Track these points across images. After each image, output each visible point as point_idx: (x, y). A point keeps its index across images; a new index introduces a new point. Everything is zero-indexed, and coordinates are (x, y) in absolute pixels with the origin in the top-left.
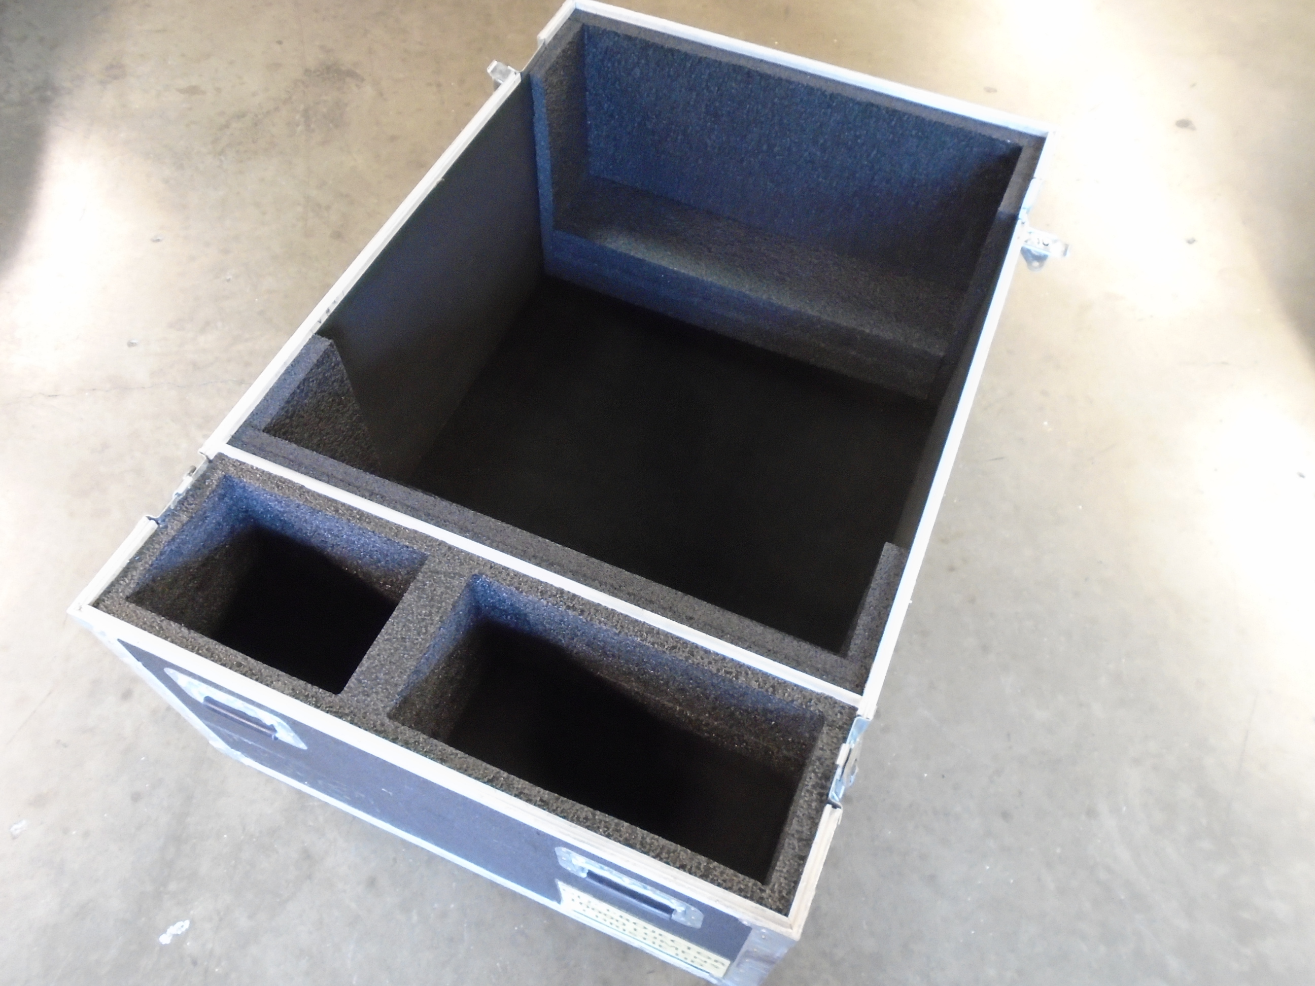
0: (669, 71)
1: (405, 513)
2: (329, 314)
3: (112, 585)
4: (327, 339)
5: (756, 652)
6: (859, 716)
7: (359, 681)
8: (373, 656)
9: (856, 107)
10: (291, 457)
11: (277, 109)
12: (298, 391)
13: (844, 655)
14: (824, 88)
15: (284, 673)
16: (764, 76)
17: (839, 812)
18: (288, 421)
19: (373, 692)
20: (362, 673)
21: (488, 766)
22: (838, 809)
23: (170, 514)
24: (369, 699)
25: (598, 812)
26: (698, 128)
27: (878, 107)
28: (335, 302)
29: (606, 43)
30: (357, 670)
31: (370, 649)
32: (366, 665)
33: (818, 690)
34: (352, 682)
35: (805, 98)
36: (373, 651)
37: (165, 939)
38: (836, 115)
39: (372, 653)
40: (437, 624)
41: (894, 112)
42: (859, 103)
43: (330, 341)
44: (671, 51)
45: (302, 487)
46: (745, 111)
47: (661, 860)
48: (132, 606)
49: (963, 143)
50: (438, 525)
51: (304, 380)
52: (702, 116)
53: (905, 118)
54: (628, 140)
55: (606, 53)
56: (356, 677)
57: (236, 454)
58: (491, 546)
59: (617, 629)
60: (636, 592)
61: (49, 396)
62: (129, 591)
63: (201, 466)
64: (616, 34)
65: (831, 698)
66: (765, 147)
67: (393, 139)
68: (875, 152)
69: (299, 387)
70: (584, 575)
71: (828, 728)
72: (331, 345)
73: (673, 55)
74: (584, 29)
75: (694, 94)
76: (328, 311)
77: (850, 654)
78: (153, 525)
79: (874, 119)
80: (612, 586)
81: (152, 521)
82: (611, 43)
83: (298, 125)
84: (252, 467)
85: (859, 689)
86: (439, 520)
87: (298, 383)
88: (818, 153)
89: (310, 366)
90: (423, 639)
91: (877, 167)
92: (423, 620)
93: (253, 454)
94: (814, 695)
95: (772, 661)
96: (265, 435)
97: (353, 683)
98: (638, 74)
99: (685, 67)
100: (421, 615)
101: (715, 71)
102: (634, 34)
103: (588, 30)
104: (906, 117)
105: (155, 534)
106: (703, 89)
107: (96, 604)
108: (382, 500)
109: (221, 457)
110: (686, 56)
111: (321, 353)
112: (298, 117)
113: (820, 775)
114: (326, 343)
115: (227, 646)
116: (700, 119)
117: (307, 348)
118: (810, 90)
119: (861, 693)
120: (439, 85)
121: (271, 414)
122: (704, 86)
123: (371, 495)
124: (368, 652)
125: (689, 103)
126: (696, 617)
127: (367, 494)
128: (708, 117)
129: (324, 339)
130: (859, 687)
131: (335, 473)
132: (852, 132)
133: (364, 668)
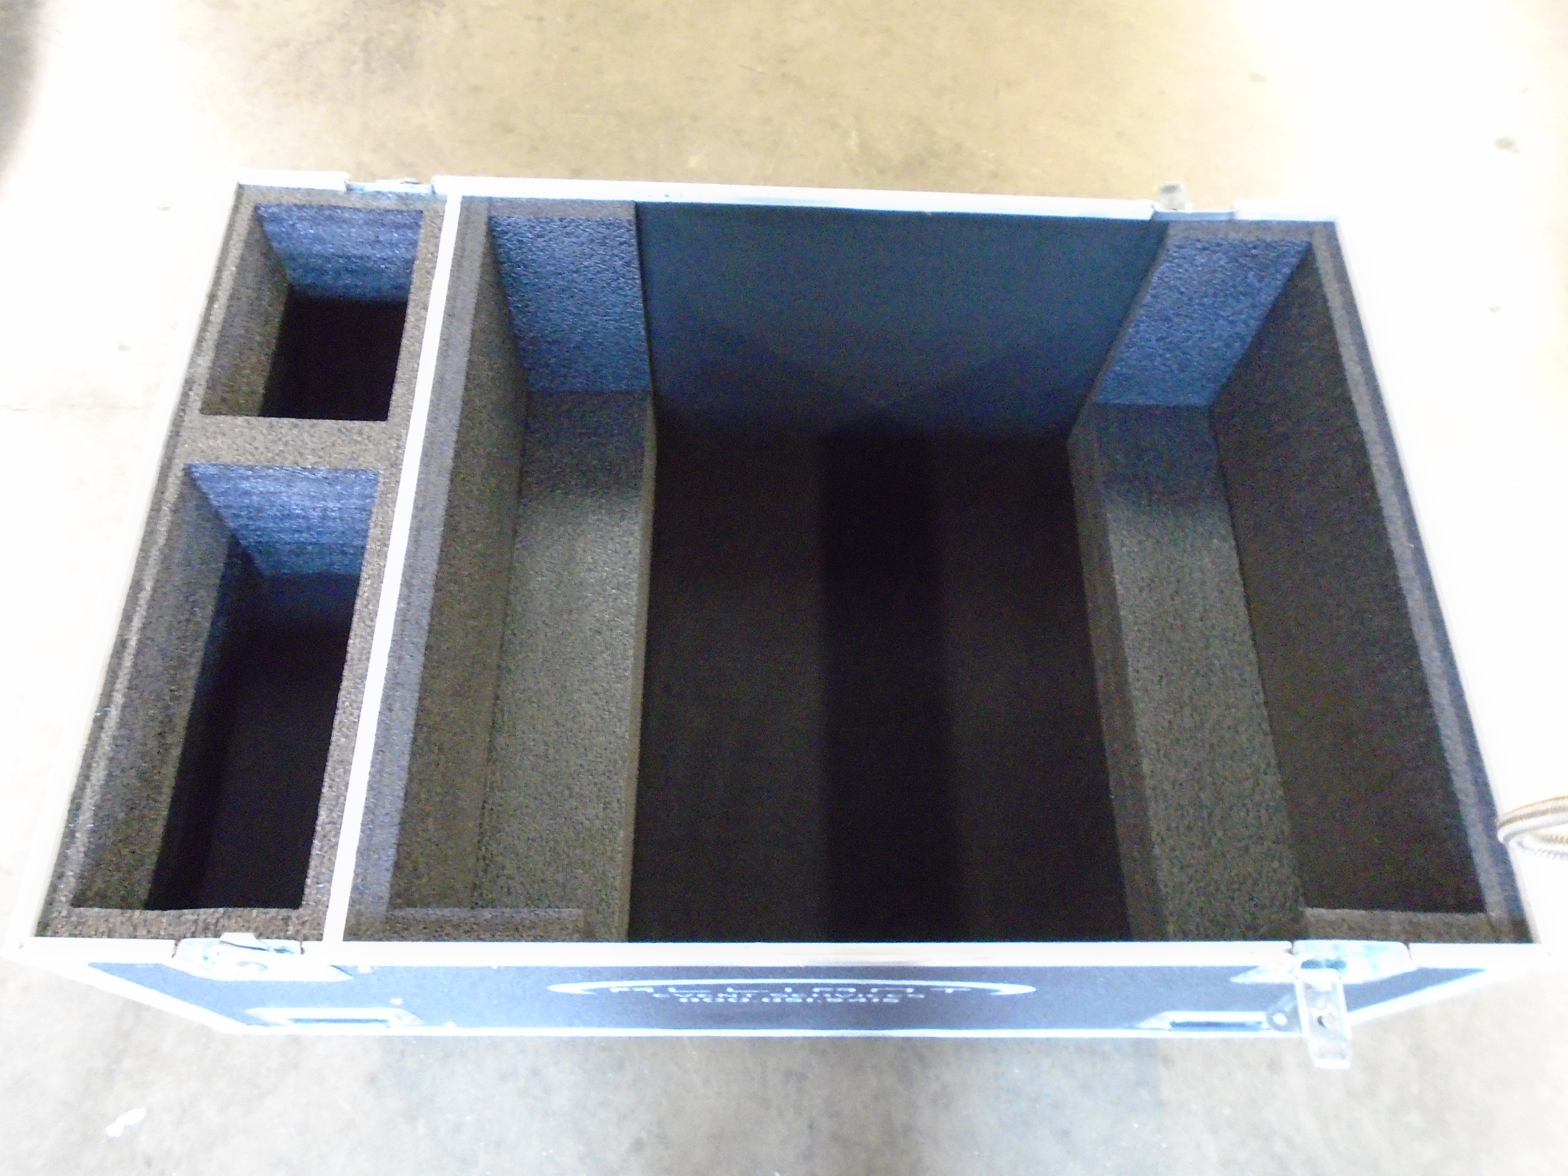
11: (330, 39)
37: (114, 1130)
61: (16, 410)
67: (476, 89)
83: (354, 63)
96: (485, 219)
112: (356, 51)
120: (541, 19)
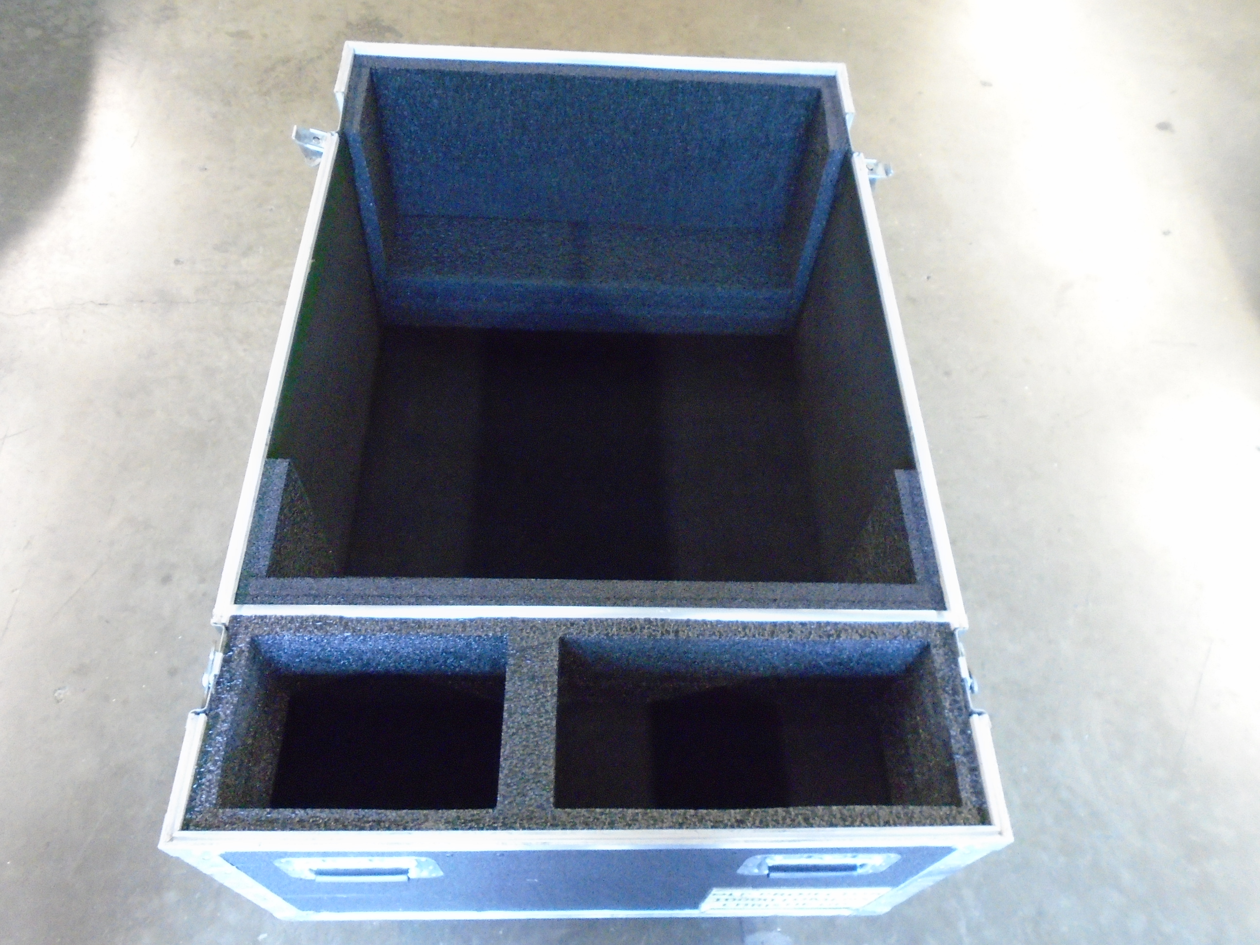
0: (470, 95)
1: (460, 604)
2: (271, 434)
3: (192, 799)
4: (282, 460)
5: (844, 608)
6: (955, 629)
7: (508, 785)
8: (508, 756)
9: (663, 88)
10: (313, 592)
12: (280, 522)
13: (915, 582)
14: (628, 77)
15: (430, 810)
16: (566, 79)
17: (986, 717)
19: (528, 791)
20: (506, 776)
22: (983, 716)
23: (215, 702)
24: (527, 799)
25: (791, 809)
26: (507, 143)
27: (683, 82)
29: (398, 81)
30: (501, 775)
31: (502, 750)
32: (507, 767)
33: (911, 620)
35: (612, 90)
36: (505, 751)
38: (644, 99)
39: (506, 753)
40: (552, 699)
41: (700, 83)
42: (664, 83)
43: (288, 460)
44: (470, 75)
45: (341, 618)
46: (553, 116)
47: (866, 825)
48: (228, 811)
49: (766, 97)
50: (498, 603)
51: (281, 509)
52: (510, 131)
53: (710, 88)
55: (399, 91)
56: (502, 783)
57: (250, 610)
58: (561, 604)
59: (716, 636)
60: (715, 595)
62: (213, 798)
63: (221, 637)
64: (408, 71)
65: (924, 622)
66: (578, 145)
69: (279, 519)
70: (662, 597)
71: (935, 649)
72: (289, 464)
73: (471, 79)
74: (373, 74)
75: (499, 111)
76: (269, 431)
77: (918, 578)
78: (203, 718)
79: (681, 95)
80: (692, 598)
81: (201, 714)
82: (404, 80)
84: (276, 617)
85: (941, 605)
86: (498, 598)
87: (277, 514)
88: (631, 139)
89: (280, 492)
90: (546, 719)
91: (688, 138)
92: (537, 700)
93: (269, 604)
94: (909, 625)
95: (861, 610)
96: (273, 580)
97: (503, 790)
98: (436, 105)
99: (486, 87)
100: (532, 697)
101: (517, 85)
102: (426, 67)
103: (376, 73)
104: (711, 86)
105: (209, 727)
106: (507, 105)
107: (186, 826)
108: (434, 600)
109: (235, 619)
110: (485, 75)
111: (284, 474)
113: (950, 692)
114: (282, 465)
116: (507, 134)
117: (266, 475)
118: (616, 82)
119: (944, 608)
121: (266, 556)
122: (507, 101)
123: (417, 599)
124: (501, 754)
125: (494, 122)
126: (778, 597)
127: (413, 600)
128: (516, 130)
129: (278, 460)
130: (939, 603)
131: (367, 592)
132: (661, 112)
133: (506, 771)
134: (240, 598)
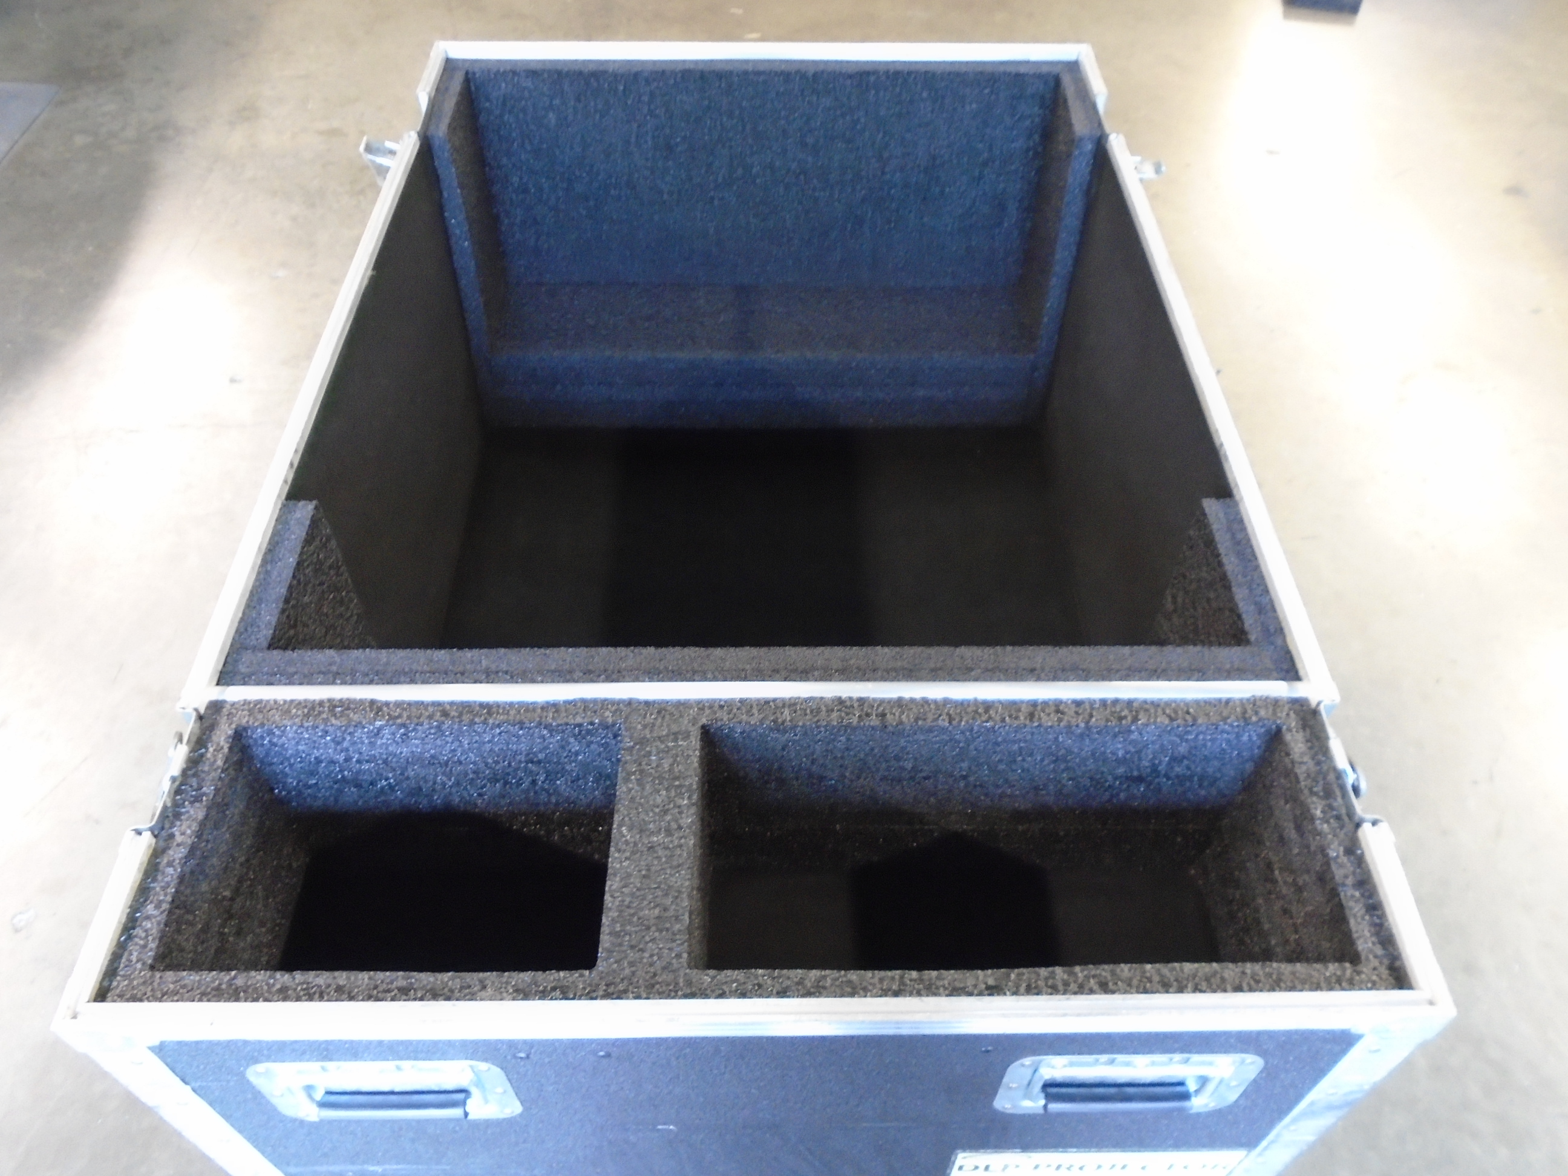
0: (596, 105)
1: (553, 681)
2: (294, 470)
4: (308, 502)
5: (1141, 679)
6: (1319, 704)
7: (616, 935)
8: (617, 892)
9: (849, 82)
10: (335, 669)
12: (295, 582)
13: (1248, 642)
15: (489, 973)
17: (1384, 826)
18: (292, 632)
19: (647, 943)
20: (614, 921)
21: (882, 973)
22: (1380, 824)
23: (169, 816)
24: (646, 955)
26: (647, 173)
28: (296, 451)
29: (503, 89)
30: (605, 920)
31: (608, 883)
32: (615, 908)
33: (1247, 695)
34: (605, 940)
35: (782, 89)
36: (612, 884)
38: (824, 100)
39: (614, 887)
41: (897, 73)
43: (314, 502)
45: (373, 702)
46: (706, 131)
48: (170, 975)
49: (987, 91)
50: (609, 679)
51: (298, 564)
52: (650, 155)
53: (911, 80)
54: (553, 220)
55: (504, 104)
56: (607, 932)
57: (235, 694)
58: (705, 679)
59: (943, 719)
62: (149, 956)
63: (189, 727)
64: (514, 73)
65: (1268, 698)
66: (740, 171)
68: (881, 135)
69: (294, 577)
70: (859, 669)
71: (1290, 734)
72: (316, 508)
73: (598, 81)
74: (468, 77)
75: (635, 126)
76: (291, 465)
77: (1252, 637)
78: (147, 840)
79: (873, 92)
80: (904, 669)
81: (143, 834)
82: (510, 87)
84: (275, 702)
85: (1292, 673)
87: (292, 570)
88: (810, 159)
89: (298, 544)
91: (886, 155)
92: (665, 811)
93: (267, 684)
94: (1245, 702)
95: (1167, 682)
96: (276, 654)
98: (553, 121)
100: (658, 807)
101: (657, 88)
103: (473, 78)
104: (913, 76)
105: (156, 853)
106: (645, 117)
107: (101, 995)
109: (216, 707)
110: (615, 75)
111: (308, 523)
113: (1321, 794)
114: (306, 510)
115: (371, 970)
116: (647, 160)
117: (282, 521)
119: (1297, 678)
121: (270, 623)
122: (645, 110)
123: (488, 676)
124: (607, 889)
125: (629, 141)
127: (481, 677)
128: (658, 153)
129: (302, 503)
130: (1288, 670)
131: (414, 667)
132: (848, 118)
134: (226, 676)
